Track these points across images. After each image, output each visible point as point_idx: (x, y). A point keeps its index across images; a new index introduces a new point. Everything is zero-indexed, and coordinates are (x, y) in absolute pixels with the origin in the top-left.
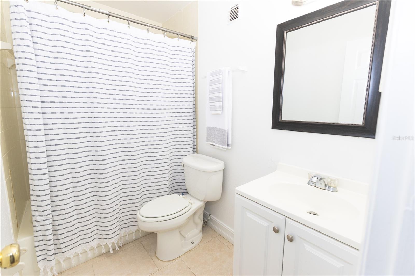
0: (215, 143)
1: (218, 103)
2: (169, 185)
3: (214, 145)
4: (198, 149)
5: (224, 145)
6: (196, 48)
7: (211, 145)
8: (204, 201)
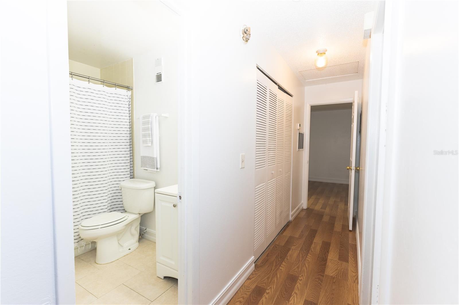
0: (147, 168)
1: (148, 138)
2: (108, 207)
3: (147, 170)
4: (134, 175)
5: (154, 169)
6: (132, 95)
7: (144, 170)
8: (139, 214)
